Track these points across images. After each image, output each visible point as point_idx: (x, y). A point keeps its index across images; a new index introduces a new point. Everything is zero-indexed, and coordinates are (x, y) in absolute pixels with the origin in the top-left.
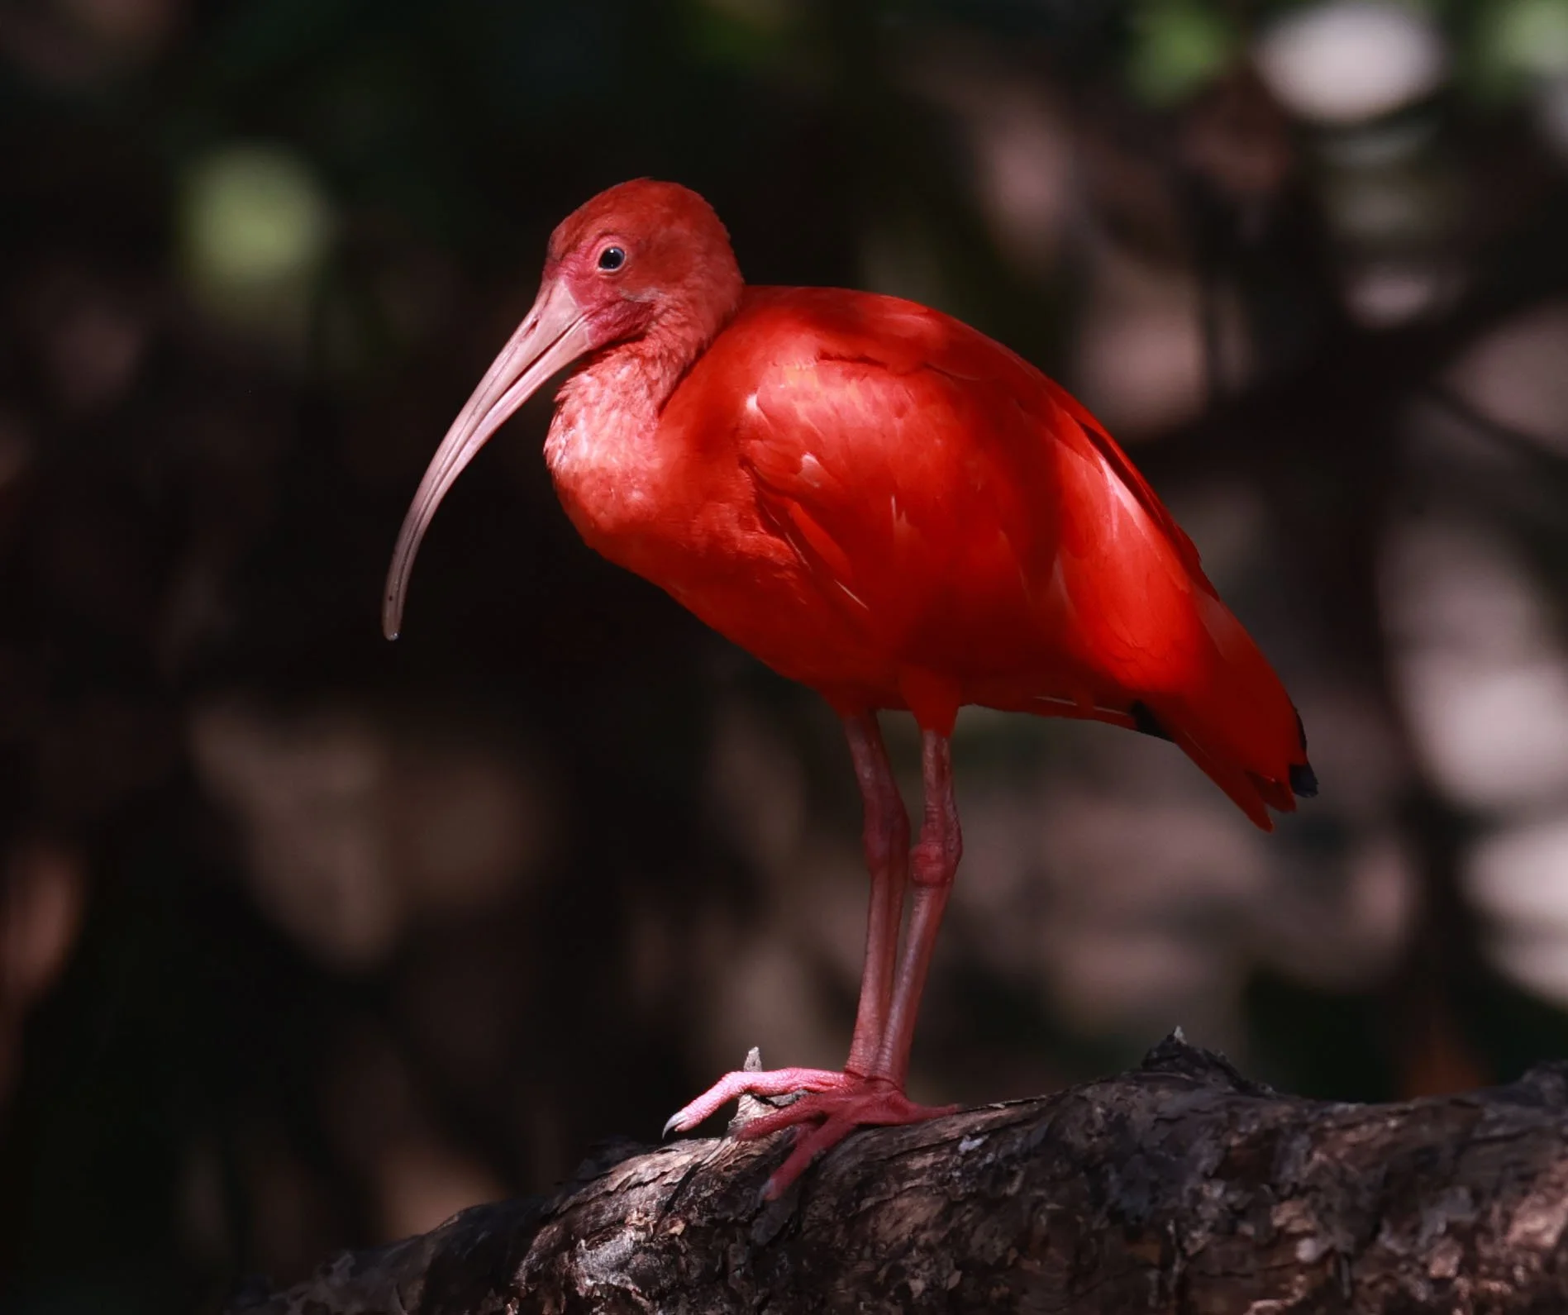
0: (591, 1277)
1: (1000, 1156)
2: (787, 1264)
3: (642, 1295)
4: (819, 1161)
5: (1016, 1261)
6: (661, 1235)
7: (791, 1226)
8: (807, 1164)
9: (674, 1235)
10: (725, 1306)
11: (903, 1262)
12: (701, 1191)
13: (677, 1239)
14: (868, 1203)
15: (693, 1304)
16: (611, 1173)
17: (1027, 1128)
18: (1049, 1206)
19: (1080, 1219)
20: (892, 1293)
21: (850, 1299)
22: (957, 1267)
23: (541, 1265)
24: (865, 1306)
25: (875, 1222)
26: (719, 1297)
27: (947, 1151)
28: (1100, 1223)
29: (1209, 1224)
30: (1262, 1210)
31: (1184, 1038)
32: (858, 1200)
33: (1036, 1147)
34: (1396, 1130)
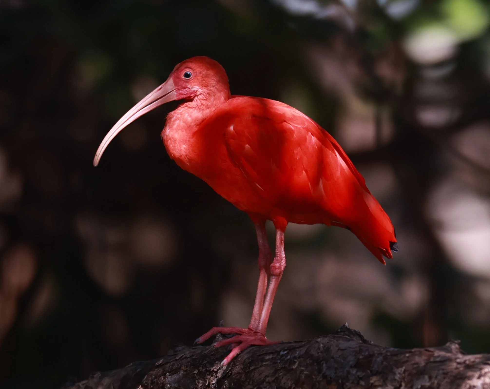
0: (170, 384)
1: (292, 357)
2: (227, 384)
4: (239, 355)
5: (294, 388)
6: (191, 374)
7: (229, 373)
8: (235, 355)
9: (195, 373)
11: (261, 386)
12: (204, 362)
13: (195, 375)
14: (252, 368)
16: (178, 354)
17: (301, 349)
18: (305, 373)
19: (314, 377)
23: (155, 380)
25: (254, 374)
27: (277, 354)
28: (319, 378)
29: (351, 381)
30: (367, 378)
31: (348, 326)
32: (249, 367)
33: (302, 355)
34: (408, 357)
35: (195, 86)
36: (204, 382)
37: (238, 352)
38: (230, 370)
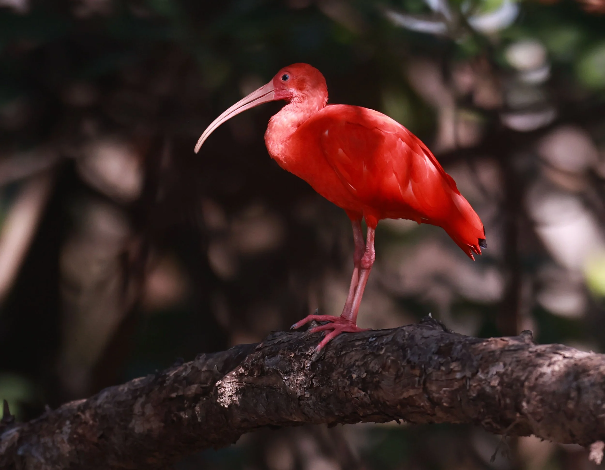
0: (268, 366)
1: (380, 343)
2: (320, 367)
3: (282, 372)
4: (332, 340)
5: (381, 372)
6: (288, 357)
7: (322, 357)
8: (328, 341)
9: (291, 357)
10: (303, 377)
12: (300, 346)
13: (292, 358)
14: (343, 353)
15: (295, 376)
16: (277, 338)
17: (388, 336)
18: (392, 358)
19: (399, 362)
20: (347, 377)
21: (336, 378)
22: (366, 372)
23: (255, 362)
24: (340, 380)
25: (345, 358)
26: (302, 375)
27: (366, 341)
28: (404, 363)
29: (433, 366)
30: (447, 364)
31: (432, 316)
32: (341, 352)
33: (389, 342)
34: (485, 346)
35: (291, 89)
36: (299, 365)
37: (331, 338)
38: (323, 354)
